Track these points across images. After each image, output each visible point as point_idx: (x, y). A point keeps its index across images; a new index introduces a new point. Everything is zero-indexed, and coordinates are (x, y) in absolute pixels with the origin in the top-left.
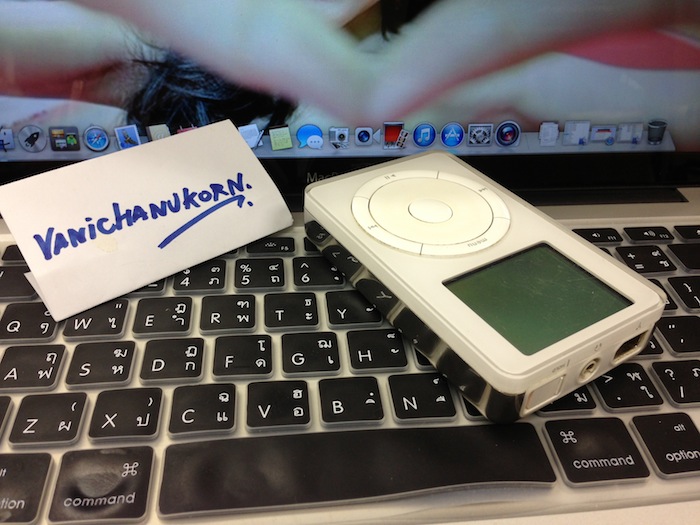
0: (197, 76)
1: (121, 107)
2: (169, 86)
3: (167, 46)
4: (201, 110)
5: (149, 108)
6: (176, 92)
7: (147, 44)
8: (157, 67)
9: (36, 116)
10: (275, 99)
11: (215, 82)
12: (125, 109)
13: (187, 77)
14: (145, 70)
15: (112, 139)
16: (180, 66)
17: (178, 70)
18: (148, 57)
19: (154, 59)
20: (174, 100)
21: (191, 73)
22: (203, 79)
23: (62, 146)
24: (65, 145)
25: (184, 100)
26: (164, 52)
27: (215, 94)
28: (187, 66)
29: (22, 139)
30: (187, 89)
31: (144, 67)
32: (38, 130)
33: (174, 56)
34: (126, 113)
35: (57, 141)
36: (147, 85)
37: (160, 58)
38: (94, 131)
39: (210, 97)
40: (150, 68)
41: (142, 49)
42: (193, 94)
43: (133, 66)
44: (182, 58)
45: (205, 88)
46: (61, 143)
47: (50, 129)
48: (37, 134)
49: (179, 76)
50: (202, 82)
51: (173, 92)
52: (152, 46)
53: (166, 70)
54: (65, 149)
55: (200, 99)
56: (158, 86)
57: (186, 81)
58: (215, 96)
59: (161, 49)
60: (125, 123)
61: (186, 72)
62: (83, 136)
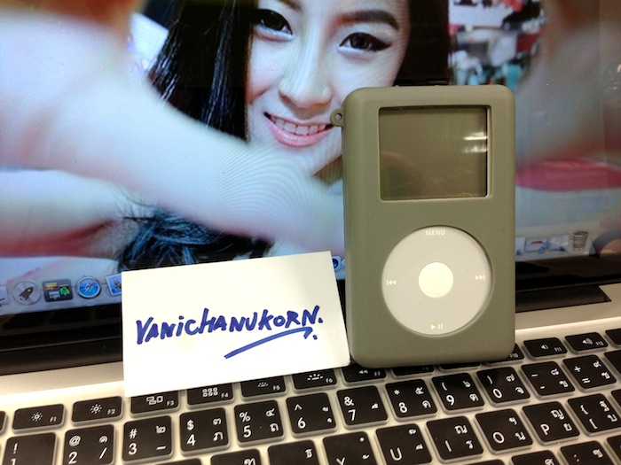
0: (183, 226)
1: (112, 259)
2: (158, 237)
3: (155, 203)
4: (187, 254)
5: (138, 257)
6: (164, 241)
7: (137, 203)
8: (146, 222)
9: (29, 273)
10: (254, 240)
11: (199, 230)
12: (116, 260)
13: (174, 228)
14: (134, 225)
15: (104, 287)
16: (166, 220)
17: (165, 222)
18: (137, 214)
19: (142, 215)
20: (162, 248)
21: (178, 224)
22: (188, 228)
23: (55, 297)
24: (59, 296)
25: (171, 247)
26: (152, 209)
27: (199, 240)
28: (173, 219)
29: (17, 294)
30: (174, 238)
31: (133, 222)
32: (32, 285)
33: (162, 211)
34: (117, 263)
35: (50, 293)
36: (137, 238)
37: (149, 214)
38: (86, 282)
39: (195, 243)
40: (139, 223)
41: (131, 207)
42: (178, 241)
43: (123, 222)
44: (168, 213)
45: (190, 235)
46: (55, 294)
47: (44, 284)
48: (32, 289)
49: (166, 227)
50: (188, 231)
51: (160, 241)
52: (141, 205)
53: (154, 223)
54: (58, 299)
55: (186, 245)
56: (147, 237)
57: (173, 231)
58: (200, 241)
59: (149, 206)
60: (116, 271)
61: (173, 223)
62: (76, 287)
